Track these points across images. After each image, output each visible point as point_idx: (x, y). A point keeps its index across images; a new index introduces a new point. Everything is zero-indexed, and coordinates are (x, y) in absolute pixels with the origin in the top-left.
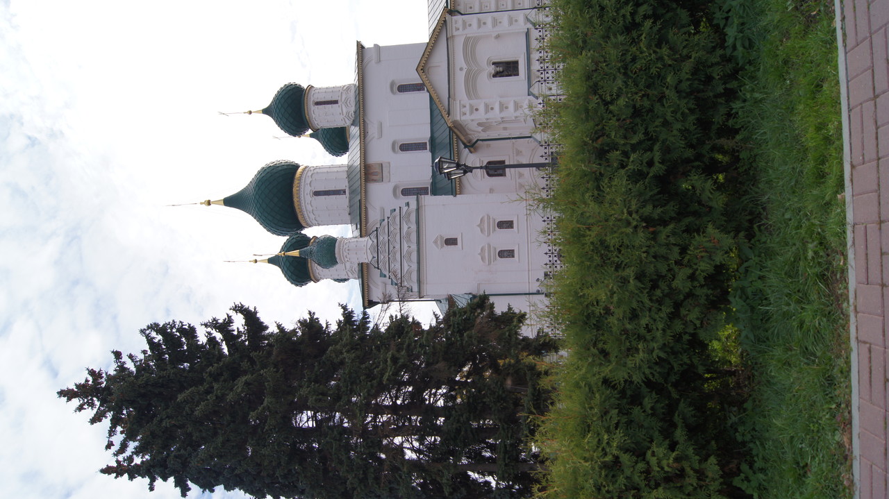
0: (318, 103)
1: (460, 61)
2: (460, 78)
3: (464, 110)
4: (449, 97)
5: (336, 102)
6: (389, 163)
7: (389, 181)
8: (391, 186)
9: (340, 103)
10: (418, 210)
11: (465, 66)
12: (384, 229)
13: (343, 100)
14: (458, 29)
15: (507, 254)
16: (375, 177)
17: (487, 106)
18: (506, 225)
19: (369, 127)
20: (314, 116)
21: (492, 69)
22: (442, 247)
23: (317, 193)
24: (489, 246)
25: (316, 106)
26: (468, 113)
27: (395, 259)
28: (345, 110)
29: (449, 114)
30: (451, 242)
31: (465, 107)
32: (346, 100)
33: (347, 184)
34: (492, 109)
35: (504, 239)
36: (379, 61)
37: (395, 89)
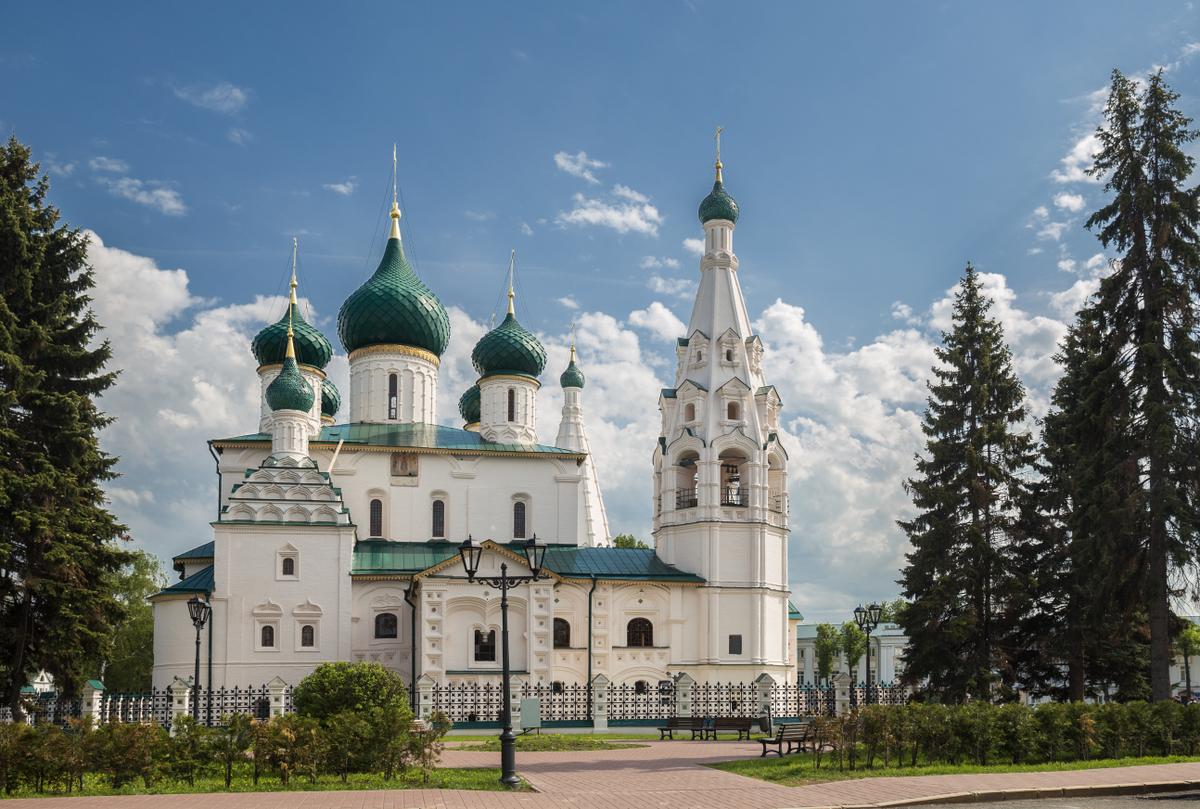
0: (511, 393)
2: (475, 592)
4: (452, 578)
5: (511, 418)
6: (417, 486)
7: (392, 485)
8: (384, 486)
9: (508, 423)
10: (336, 525)
11: (490, 598)
12: (314, 478)
13: (512, 428)
14: (537, 592)
15: (268, 637)
16: (399, 465)
17: (438, 622)
18: (308, 637)
19: (469, 462)
20: (496, 385)
21: (486, 630)
22: (281, 554)
23: (393, 379)
25: (507, 392)
28: (498, 429)
29: (430, 576)
30: (289, 567)
32: (515, 435)
33: (402, 422)
34: (433, 628)
35: (288, 633)
36: (557, 481)
37: (520, 499)
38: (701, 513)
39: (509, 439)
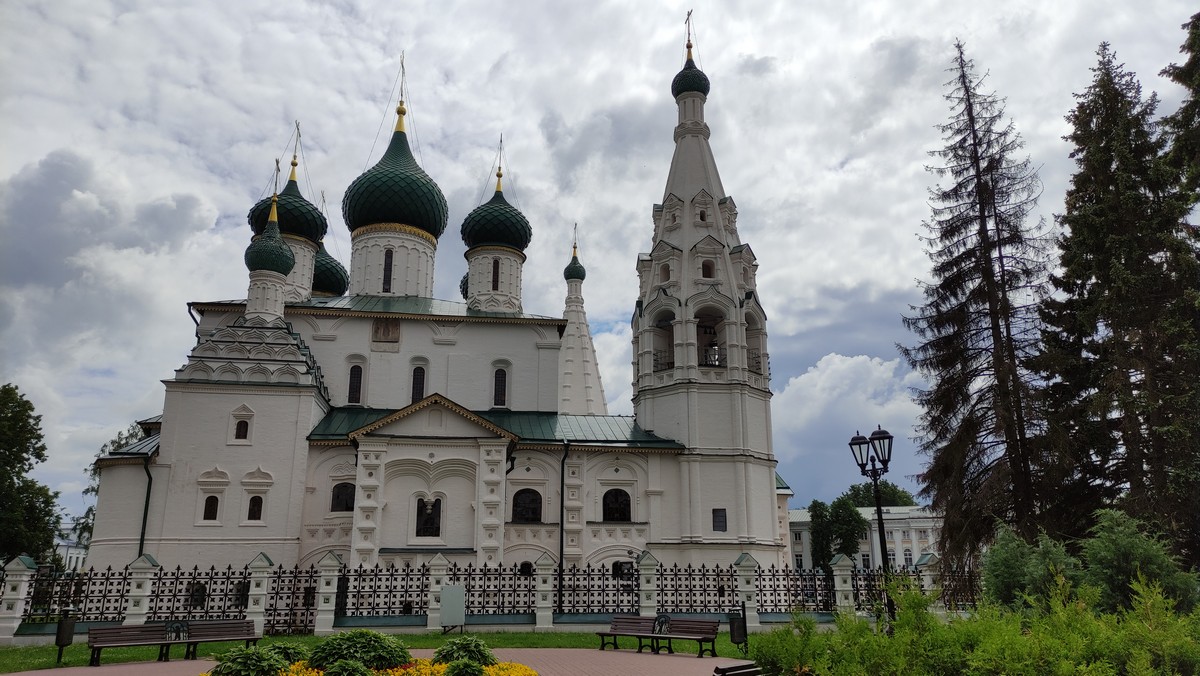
0: (496, 264)
1: (444, 454)
2: (420, 454)
3: (372, 456)
4: (393, 437)
5: (495, 287)
6: (397, 352)
7: (372, 351)
8: (365, 352)
9: (492, 292)
10: (296, 386)
11: (435, 460)
12: (282, 338)
13: (496, 297)
14: (488, 454)
15: (211, 509)
16: (380, 331)
17: (374, 488)
18: (255, 509)
19: (451, 329)
20: (482, 256)
21: (430, 498)
22: (235, 416)
23: (389, 254)
24: (227, 484)
25: (492, 262)
26: (367, 462)
27: (232, 350)
28: (482, 298)
29: (368, 435)
30: (242, 430)
31: (377, 458)
32: (497, 302)
33: (397, 295)
34: (369, 496)
35: (235, 504)
36: (539, 347)
37: (501, 366)
38: (678, 375)
39: (493, 308)
